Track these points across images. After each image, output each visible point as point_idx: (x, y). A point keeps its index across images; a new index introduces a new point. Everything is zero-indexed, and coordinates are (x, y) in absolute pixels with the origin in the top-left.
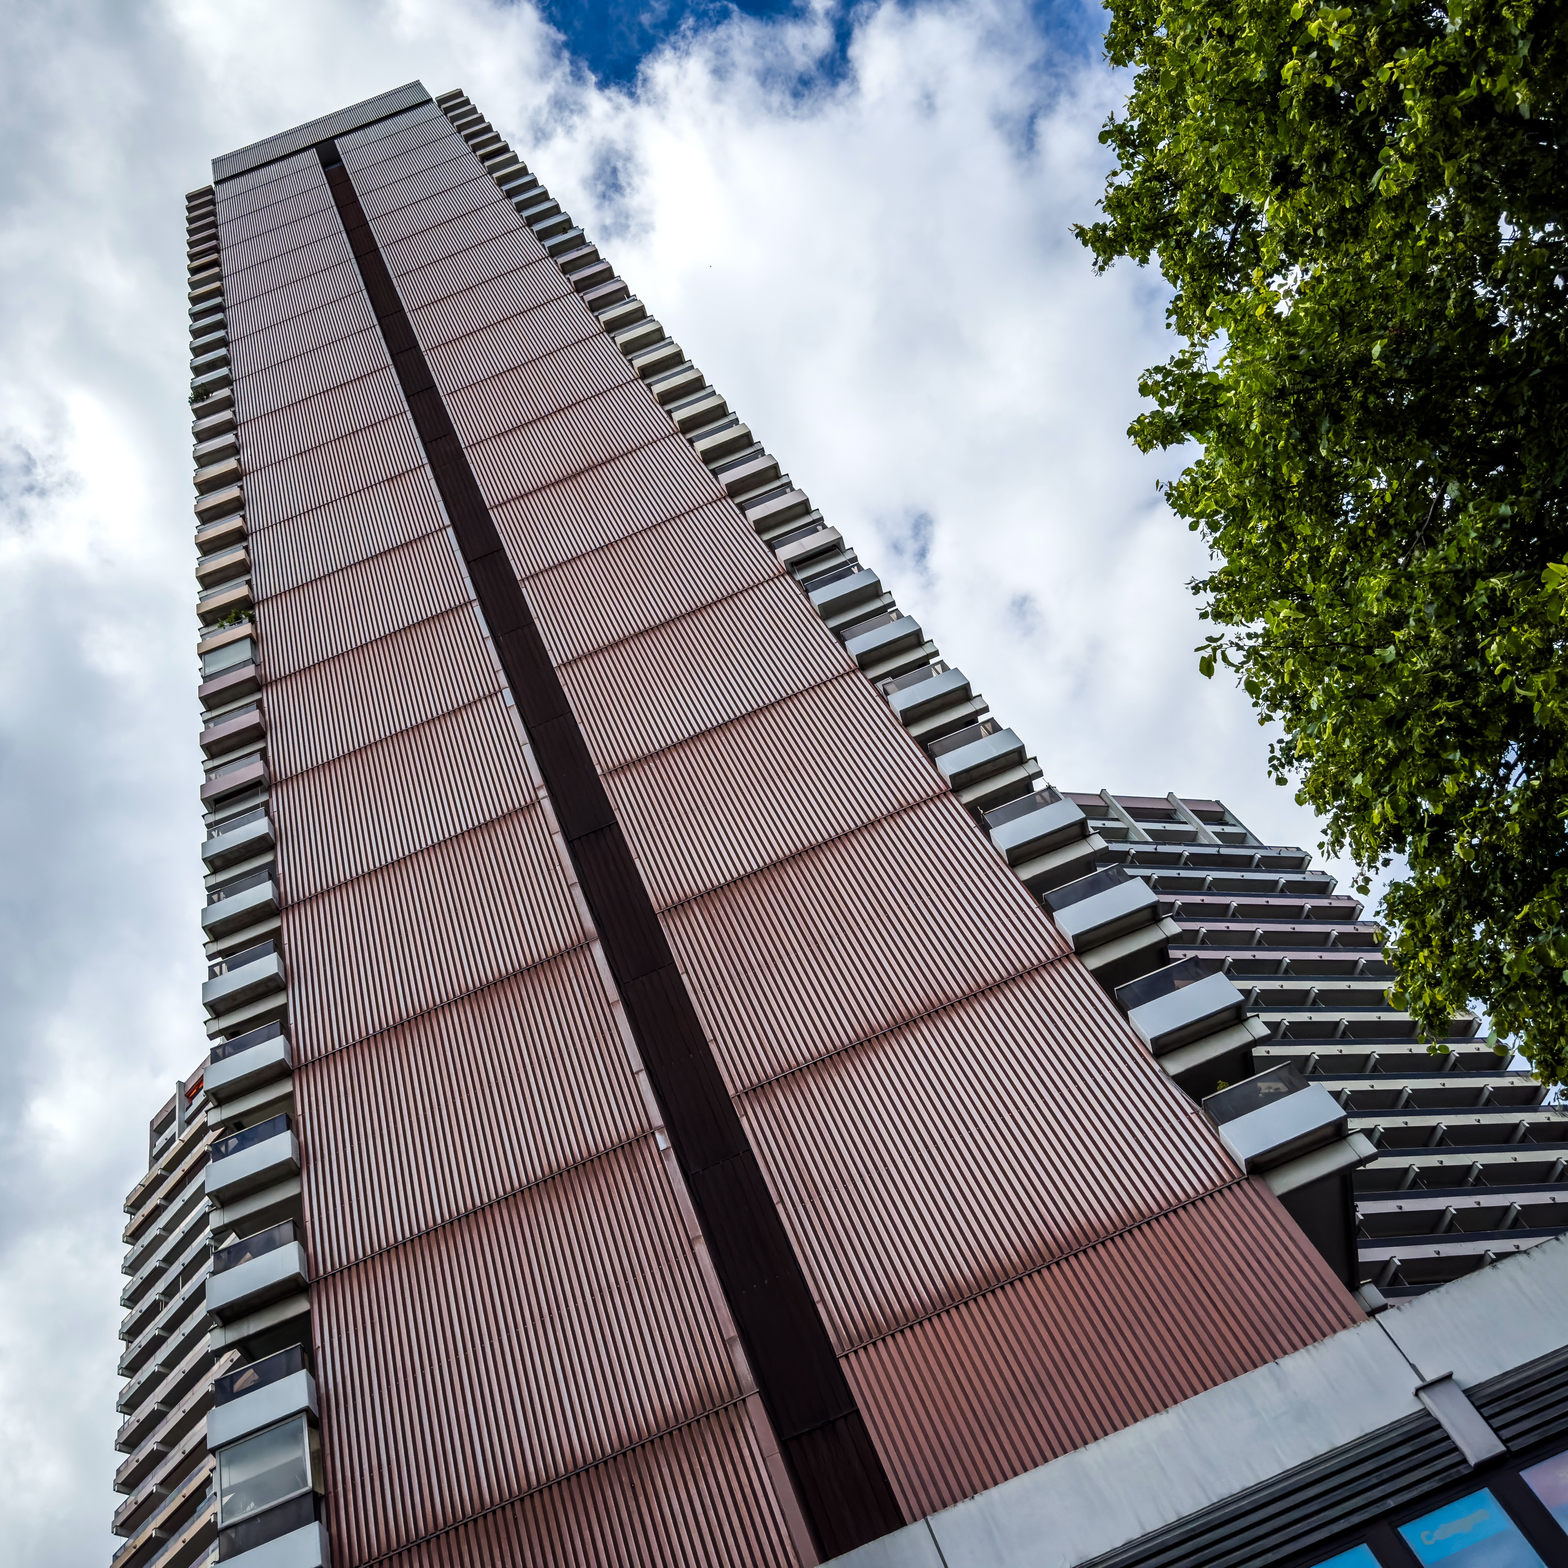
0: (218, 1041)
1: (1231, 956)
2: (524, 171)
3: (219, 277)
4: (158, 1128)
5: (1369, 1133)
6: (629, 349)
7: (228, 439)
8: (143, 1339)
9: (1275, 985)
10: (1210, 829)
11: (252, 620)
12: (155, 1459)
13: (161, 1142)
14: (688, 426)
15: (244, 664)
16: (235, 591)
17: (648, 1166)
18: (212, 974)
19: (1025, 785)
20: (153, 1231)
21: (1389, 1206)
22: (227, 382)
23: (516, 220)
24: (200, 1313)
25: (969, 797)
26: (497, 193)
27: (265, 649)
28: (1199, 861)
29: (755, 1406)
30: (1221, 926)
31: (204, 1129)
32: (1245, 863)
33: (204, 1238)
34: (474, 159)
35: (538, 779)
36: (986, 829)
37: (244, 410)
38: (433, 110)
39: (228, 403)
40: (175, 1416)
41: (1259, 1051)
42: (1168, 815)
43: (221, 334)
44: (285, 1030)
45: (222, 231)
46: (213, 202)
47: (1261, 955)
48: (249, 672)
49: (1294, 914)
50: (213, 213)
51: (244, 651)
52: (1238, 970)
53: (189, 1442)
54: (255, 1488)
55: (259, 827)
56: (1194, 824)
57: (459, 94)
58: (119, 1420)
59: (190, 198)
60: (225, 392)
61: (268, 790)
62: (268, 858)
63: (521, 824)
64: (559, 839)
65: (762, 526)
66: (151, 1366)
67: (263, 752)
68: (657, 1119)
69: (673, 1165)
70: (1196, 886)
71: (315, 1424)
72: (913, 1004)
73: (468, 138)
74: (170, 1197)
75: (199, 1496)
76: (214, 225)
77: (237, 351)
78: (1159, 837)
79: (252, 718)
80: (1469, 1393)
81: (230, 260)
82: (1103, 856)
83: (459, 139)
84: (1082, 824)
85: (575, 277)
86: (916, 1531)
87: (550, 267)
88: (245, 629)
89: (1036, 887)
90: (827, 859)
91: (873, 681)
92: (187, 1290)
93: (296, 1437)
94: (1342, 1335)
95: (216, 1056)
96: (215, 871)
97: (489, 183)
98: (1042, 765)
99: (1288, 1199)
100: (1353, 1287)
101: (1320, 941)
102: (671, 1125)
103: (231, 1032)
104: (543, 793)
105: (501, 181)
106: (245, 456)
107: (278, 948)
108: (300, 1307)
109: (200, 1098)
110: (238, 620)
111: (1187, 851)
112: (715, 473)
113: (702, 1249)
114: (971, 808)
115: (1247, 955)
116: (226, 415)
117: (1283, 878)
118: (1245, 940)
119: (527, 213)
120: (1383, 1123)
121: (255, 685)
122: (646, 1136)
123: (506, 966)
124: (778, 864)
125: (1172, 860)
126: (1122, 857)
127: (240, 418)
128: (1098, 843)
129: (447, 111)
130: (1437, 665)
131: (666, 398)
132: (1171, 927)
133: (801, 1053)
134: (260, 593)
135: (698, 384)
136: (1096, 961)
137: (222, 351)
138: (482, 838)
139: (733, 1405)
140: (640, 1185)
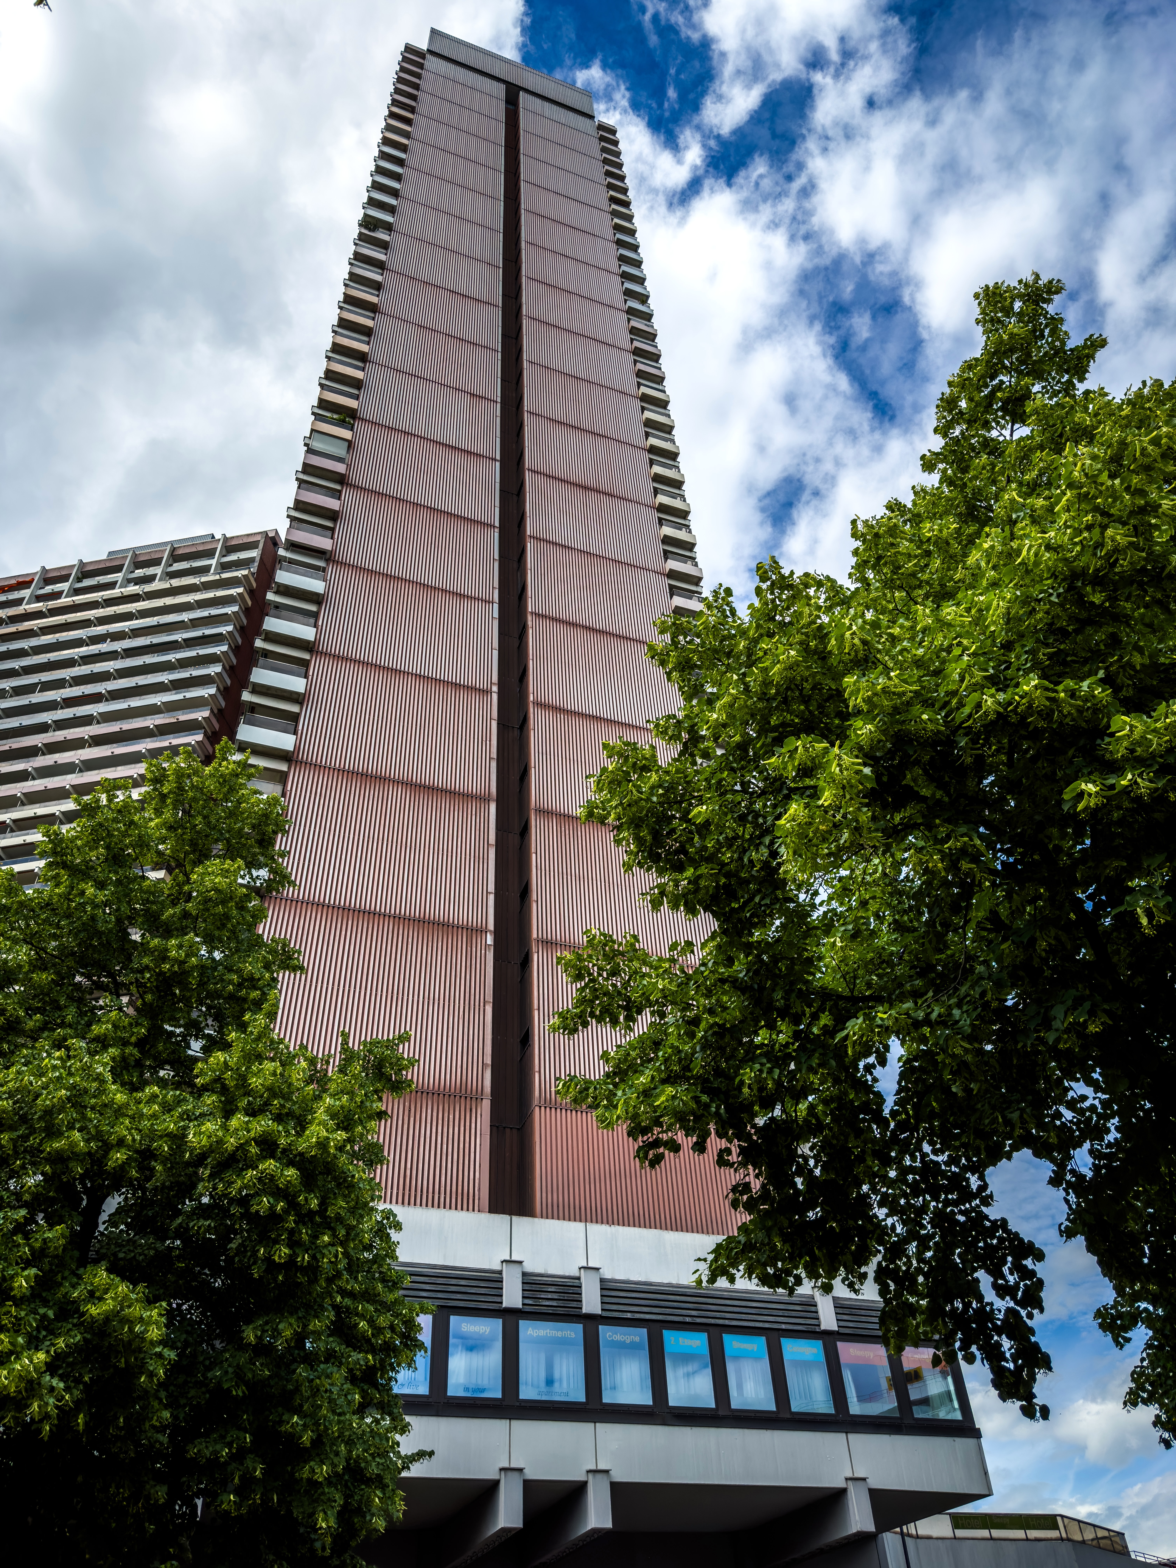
3: (408, 135)
14: (662, 509)
15: (338, 459)
16: (345, 398)
17: (477, 950)
23: (614, 265)
26: (610, 234)
27: (356, 459)
29: (486, 1104)
38: (592, 126)
39: (386, 247)
43: (396, 184)
44: (294, 732)
45: (422, 98)
46: (421, 65)
48: (340, 467)
50: (419, 76)
55: (315, 584)
59: (407, 48)
60: (386, 236)
63: (476, 699)
64: (494, 724)
67: (334, 533)
68: (491, 926)
69: (490, 958)
73: (607, 173)
77: (404, 209)
79: (334, 504)
80: (834, 1299)
83: (601, 168)
87: (624, 320)
102: (497, 934)
104: (495, 689)
105: (617, 228)
107: (306, 676)
110: (342, 423)
112: (666, 554)
116: (381, 254)
121: (341, 479)
122: (481, 931)
123: (439, 782)
129: (601, 137)
131: (657, 479)
133: (578, 939)
137: (393, 200)
138: (451, 692)
139: (475, 1098)
140: (469, 955)
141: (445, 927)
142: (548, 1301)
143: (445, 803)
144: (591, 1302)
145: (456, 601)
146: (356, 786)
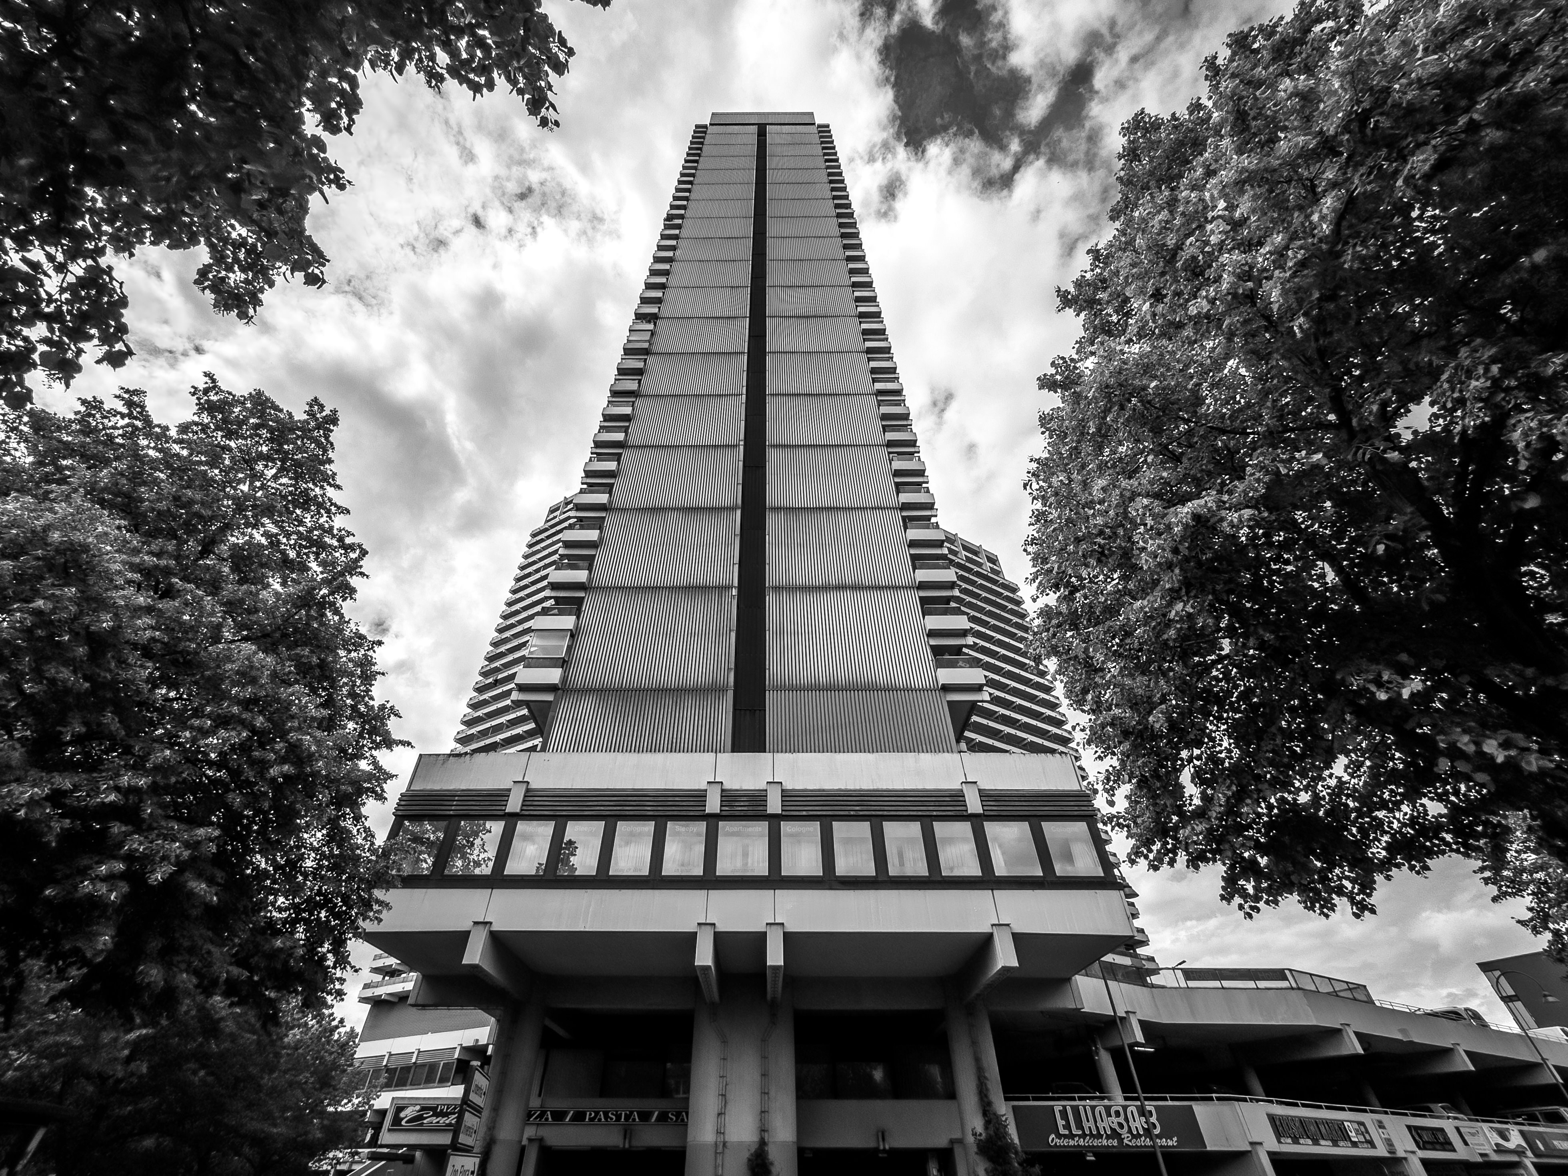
0: (585, 486)
1: (973, 613)
2: (840, 174)
3: (695, 168)
4: (552, 511)
5: (990, 694)
6: (852, 272)
7: (673, 243)
8: (522, 583)
9: (983, 630)
10: (989, 564)
11: (655, 324)
12: (512, 626)
13: (551, 516)
14: (862, 315)
15: (645, 341)
16: (652, 309)
17: (726, 599)
18: (590, 460)
19: (928, 518)
20: (538, 547)
21: (984, 722)
22: (682, 217)
23: (829, 194)
24: (545, 583)
25: (905, 514)
26: (825, 179)
27: (656, 339)
28: (979, 575)
29: (730, 694)
30: (975, 601)
31: (569, 518)
32: (995, 582)
33: (556, 557)
34: (822, 159)
35: (742, 437)
36: (906, 528)
37: (684, 233)
38: (815, 127)
39: (679, 227)
40: (524, 615)
41: (965, 650)
42: (976, 553)
43: (687, 194)
44: (610, 493)
45: (705, 148)
46: (705, 132)
47: (983, 617)
48: (646, 345)
49: (1003, 608)
50: (703, 138)
51: (647, 336)
52: (973, 619)
53: (526, 625)
54: (543, 649)
55: (627, 410)
56: (982, 560)
57: (828, 126)
58: (505, 607)
59: (697, 126)
60: (679, 221)
61: (636, 397)
62: (627, 424)
63: (728, 451)
64: (741, 464)
65: (874, 371)
66: (522, 594)
67: (640, 381)
68: (736, 583)
69: (735, 602)
70: (973, 583)
71: (572, 636)
72: (848, 581)
73: (824, 148)
74: (548, 537)
75: (524, 644)
76: (702, 143)
77: (691, 205)
78: (968, 559)
79: (640, 365)
80: (979, 790)
81: (703, 163)
82: (943, 557)
83: (819, 147)
84: (943, 541)
85: (843, 230)
86: (768, 756)
87: (835, 221)
88: (651, 326)
89: (914, 557)
90: (841, 514)
91: (889, 453)
92: (543, 573)
93: (564, 637)
94: (946, 754)
95: (582, 491)
96: (605, 421)
97: (824, 173)
98: (939, 513)
99: (950, 703)
100: (958, 741)
101: (1007, 621)
102: (740, 588)
103: (590, 485)
104: (742, 443)
105: (830, 174)
106: (678, 253)
107: (619, 461)
108: (581, 594)
109: (571, 506)
110: (649, 322)
111: (976, 569)
112: (865, 340)
113: (733, 635)
114: (904, 518)
115: (979, 615)
116: (677, 232)
117: (1006, 593)
118: (980, 610)
119: (834, 193)
120: (997, 693)
121: (646, 352)
122: (729, 587)
123: (701, 504)
124: (821, 509)
125: (969, 570)
126: (951, 561)
127: (682, 236)
128: (946, 551)
129: (820, 132)
130: (1106, 525)
131: (858, 300)
132: (956, 593)
133: (799, 582)
134: (662, 315)
135: (873, 299)
136: (923, 594)
137: (685, 203)
138: (712, 451)
139: (723, 690)
140: (720, 603)
141: (703, 589)
142: (741, 808)
143: (706, 517)
144: (774, 805)
145: (717, 400)
146: (647, 517)
